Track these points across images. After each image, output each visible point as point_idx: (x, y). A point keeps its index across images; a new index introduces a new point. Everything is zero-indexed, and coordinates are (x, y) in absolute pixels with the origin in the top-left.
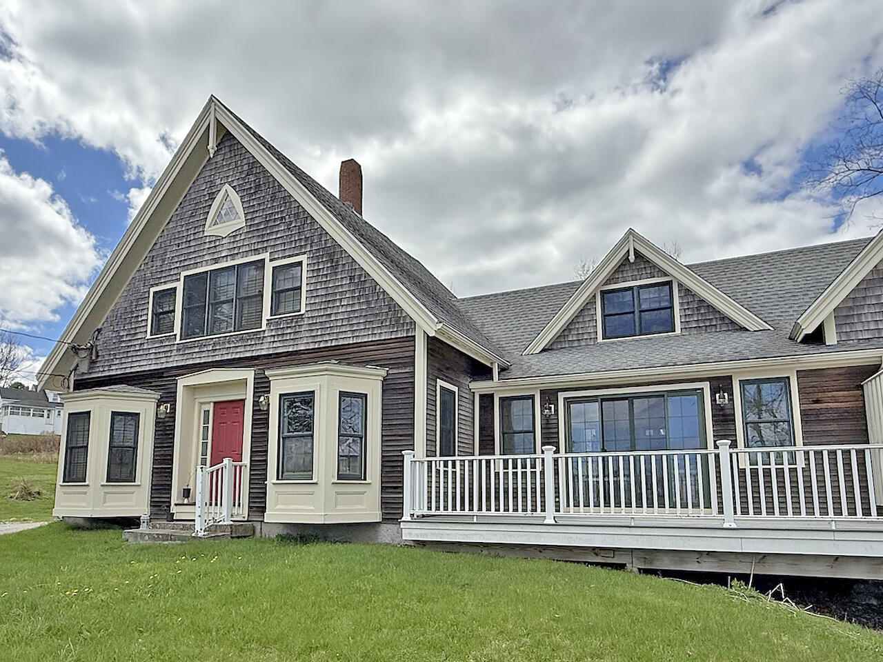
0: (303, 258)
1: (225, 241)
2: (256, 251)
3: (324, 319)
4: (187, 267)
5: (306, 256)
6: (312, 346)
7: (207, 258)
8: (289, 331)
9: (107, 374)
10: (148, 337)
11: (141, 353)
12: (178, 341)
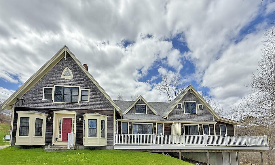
0: (89, 90)
1: (67, 81)
2: (76, 85)
3: (94, 104)
4: (56, 84)
5: (89, 89)
6: (91, 109)
7: (62, 83)
8: (85, 105)
9: (28, 107)
10: (43, 99)
11: (41, 103)
12: (53, 102)
